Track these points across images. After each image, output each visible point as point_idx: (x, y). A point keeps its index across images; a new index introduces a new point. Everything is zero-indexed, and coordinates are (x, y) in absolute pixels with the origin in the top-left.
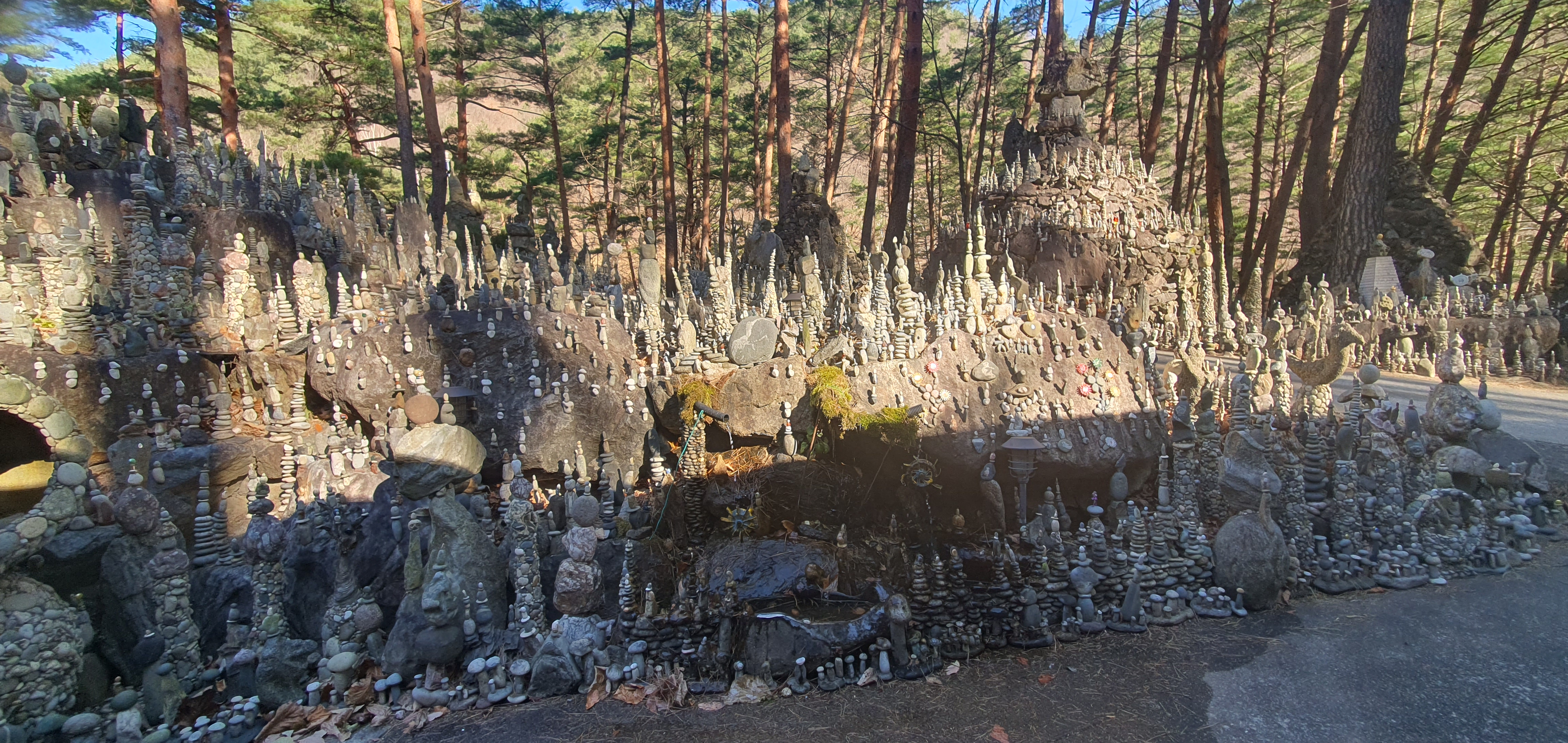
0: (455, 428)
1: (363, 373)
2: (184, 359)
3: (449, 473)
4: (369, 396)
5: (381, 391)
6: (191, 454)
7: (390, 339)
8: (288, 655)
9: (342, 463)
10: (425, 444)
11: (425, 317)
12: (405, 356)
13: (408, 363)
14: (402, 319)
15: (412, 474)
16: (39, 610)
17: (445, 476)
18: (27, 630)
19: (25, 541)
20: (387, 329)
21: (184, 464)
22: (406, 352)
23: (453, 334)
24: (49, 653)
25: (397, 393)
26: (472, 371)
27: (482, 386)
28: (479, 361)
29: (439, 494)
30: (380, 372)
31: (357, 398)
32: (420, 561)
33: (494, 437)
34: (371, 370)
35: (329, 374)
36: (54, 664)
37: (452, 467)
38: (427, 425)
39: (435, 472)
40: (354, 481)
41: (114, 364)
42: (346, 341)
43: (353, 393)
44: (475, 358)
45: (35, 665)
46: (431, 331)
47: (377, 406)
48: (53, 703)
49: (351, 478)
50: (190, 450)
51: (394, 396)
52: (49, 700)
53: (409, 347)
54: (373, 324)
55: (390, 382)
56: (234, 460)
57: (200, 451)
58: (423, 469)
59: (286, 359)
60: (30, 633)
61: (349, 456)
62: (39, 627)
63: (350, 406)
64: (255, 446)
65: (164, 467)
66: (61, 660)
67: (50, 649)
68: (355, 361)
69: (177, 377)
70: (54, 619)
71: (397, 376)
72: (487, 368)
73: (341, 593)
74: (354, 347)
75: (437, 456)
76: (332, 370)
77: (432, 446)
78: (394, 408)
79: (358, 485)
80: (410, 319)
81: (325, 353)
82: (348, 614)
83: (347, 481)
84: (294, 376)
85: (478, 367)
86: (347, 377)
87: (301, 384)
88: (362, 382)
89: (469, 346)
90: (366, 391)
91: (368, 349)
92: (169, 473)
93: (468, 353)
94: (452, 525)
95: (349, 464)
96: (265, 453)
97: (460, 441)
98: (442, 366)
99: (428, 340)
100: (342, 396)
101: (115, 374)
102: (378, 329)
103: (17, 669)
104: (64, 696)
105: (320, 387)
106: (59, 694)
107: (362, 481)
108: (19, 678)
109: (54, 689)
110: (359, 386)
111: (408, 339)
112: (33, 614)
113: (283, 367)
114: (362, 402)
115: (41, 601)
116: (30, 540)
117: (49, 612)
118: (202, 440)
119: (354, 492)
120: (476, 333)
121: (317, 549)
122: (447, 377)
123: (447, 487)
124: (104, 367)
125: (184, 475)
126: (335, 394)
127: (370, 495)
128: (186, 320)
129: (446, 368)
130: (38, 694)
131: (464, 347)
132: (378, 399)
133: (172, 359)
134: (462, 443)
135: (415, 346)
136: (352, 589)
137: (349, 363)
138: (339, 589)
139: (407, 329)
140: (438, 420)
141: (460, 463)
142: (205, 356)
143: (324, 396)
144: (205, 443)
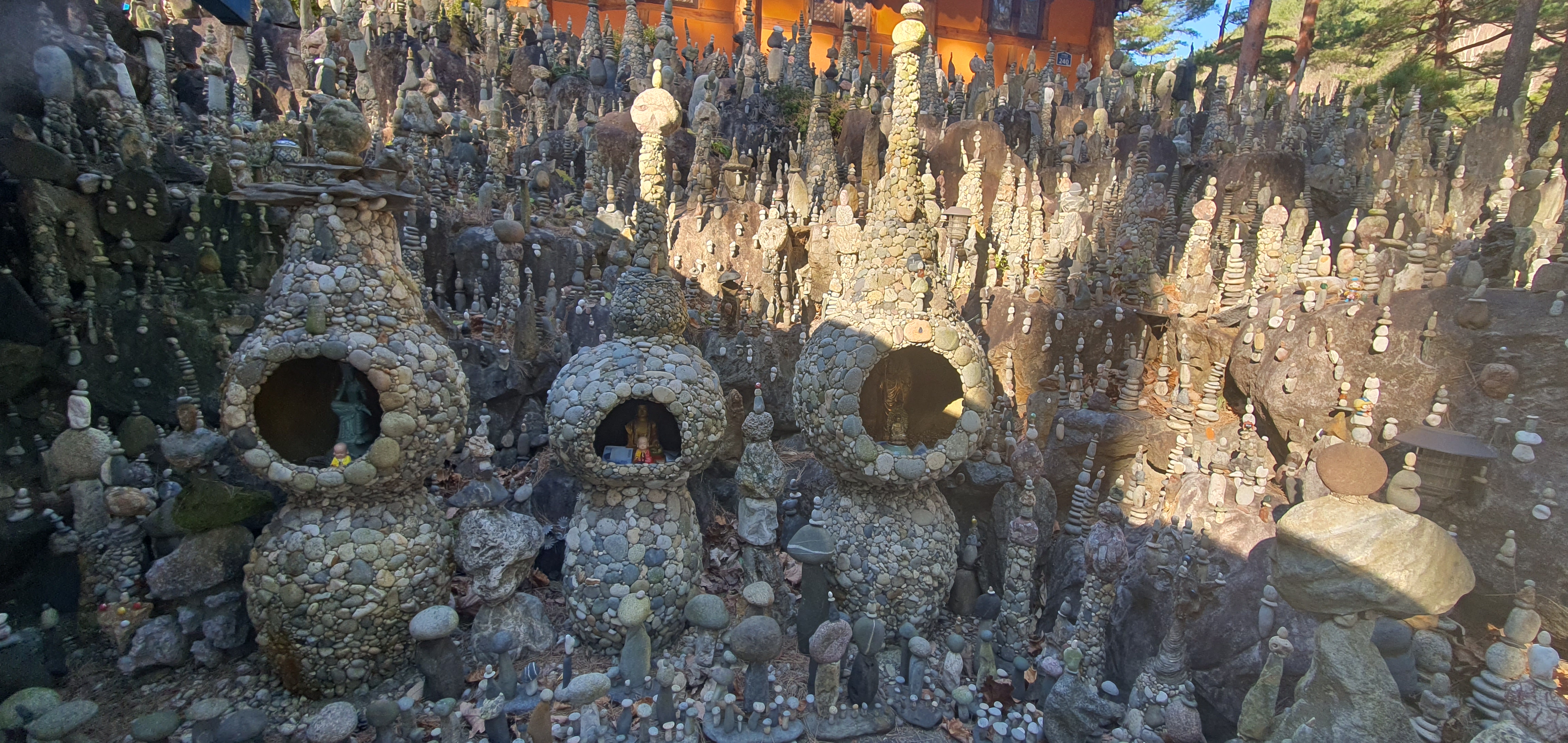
0: (1413, 520)
1: (1295, 371)
2: (1119, 317)
3: (1371, 595)
4: (1294, 405)
5: (1313, 402)
6: (1091, 418)
7: (1353, 326)
8: (1079, 704)
9: (1222, 490)
10: (1337, 529)
11: (1431, 297)
12: (1369, 358)
13: (1371, 370)
14: (1384, 297)
15: (1298, 570)
16: (930, 528)
17: (1360, 598)
18: (918, 543)
19: (928, 471)
20: (1353, 311)
21: (1082, 427)
22: (1372, 352)
23: (1480, 333)
24: (926, 569)
25: (1337, 412)
26: (1499, 406)
27: (1515, 442)
28: (1524, 391)
29: (1339, 620)
30: (1321, 373)
31: (1277, 404)
32: (1272, 704)
33: (1510, 546)
34: (1308, 368)
35: (1252, 362)
36: (928, 579)
37: (1382, 586)
38: (1353, 499)
39: (1342, 584)
40: (1229, 522)
41: (1060, 316)
42: (1286, 319)
43: (1273, 395)
44: (1517, 386)
45: (916, 574)
46: (1432, 322)
47: (1302, 421)
48: (921, 610)
49: (1228, 516)
50: (1092, 414)
51: (1333, 414)
52: (920, 606)
53: (1380, 344)
54: (1334, 300)
55: (1333, 393)
56: (1126, 436)
57: (1099, 418)
58: (1321, 570)
59: (1215, 331)
60: (919, 547)
61: (1237, 482)
62: (926, 544)
63: (1266, 412)
64: (1151, 426)
65: (1065, 424)
66: (934, 578)
67: (929, 565)
68: (1290, 351)
69: (1109, 334)
70: (938, 541)
71: (1346, 386)
72: (1540, 409)
73: (1163, 664)
74: (1295, 329)
75: (1357, 556)
76: (1257, 358)
77: (1352, 538)
78: (1324, 433)
79: (1233, 529)
80: (1399, 299)
81: (1255, 332)
82: (1162, 697)
83: (1220, 518)
84: (1218, 353)
85: (1517, 402)
86: (1272, 371)
87: (1221, 365)
88: (1290, 383)
89: (1510, 361)
90: (1292, 397)
91: (1313, 337)
92: (1069, 431)
93: (1503, 374)
94: (1349, 684)
95: (1231, 493)
96: (1158, 438)
97: (1415, 544)
98: (1437, 385)
99: (1422, 338)
100: (1259, 395)
101: (1059, 325)
102: (1337, 309)
103: (905, 572)
104: (930, 608)
105: (1239, 376)
106: (927, 604)
107: (1241, 525)
108: (905, 579)
109: (925, 599)
110: (1284, 388)
111: (1382, 331)
112: (926, 531)
113: (1209, 341)
114: (1282, 410)
115: (936, 521)
116: (932, 471)
117: (937, 534)
118: (1104, 406)
119: (1226, 536)
120: (1537, 338)
121: (1159, 586)
122: (1439, 407)
123: (1361, 616)
124: (1053, 317)
125: (1079, 438)
126: (1252, 388)
127: (1245, 548)
128: (1134, 276)
129: (1443, 392)
130: (913, 598)
131: (1498, 360)
132: (1307, 413)
133: (1108, 317)
134: (1420, 552)
135: (1393, 343)
136: (1178, 667)
137: (1280, 353)
138: (1162, 657)
139: (1387, 314)
140: (1381, 496)
141: (1403, 586)
142: (1140, 316)
143: (1240, 387)
144: (1106, 410)
